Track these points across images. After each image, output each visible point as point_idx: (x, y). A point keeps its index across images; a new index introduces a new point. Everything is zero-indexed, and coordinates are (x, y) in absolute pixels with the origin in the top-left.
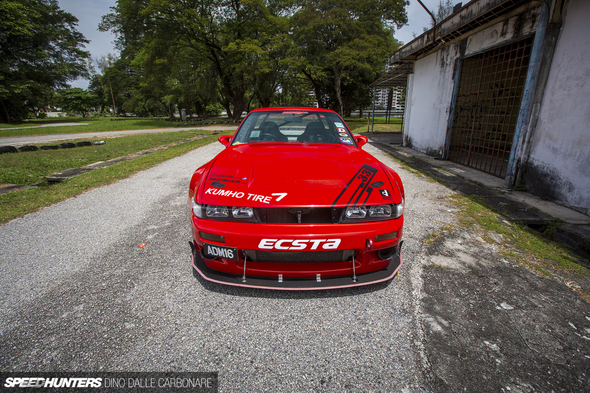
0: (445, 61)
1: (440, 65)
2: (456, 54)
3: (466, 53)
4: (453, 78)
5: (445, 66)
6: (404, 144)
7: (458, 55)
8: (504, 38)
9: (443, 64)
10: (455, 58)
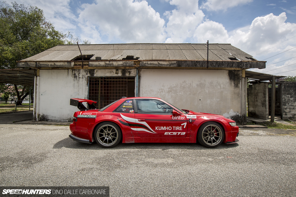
0: (78, 76)
1: (72, 76)
2: (87, 74)
3: (95, 75)
4: (87, 84)
5: (78, 78)
6: (37, 120)
7: (89, 75)
8: (118, 75)
9: (75, 76)
10: (86, 76)
